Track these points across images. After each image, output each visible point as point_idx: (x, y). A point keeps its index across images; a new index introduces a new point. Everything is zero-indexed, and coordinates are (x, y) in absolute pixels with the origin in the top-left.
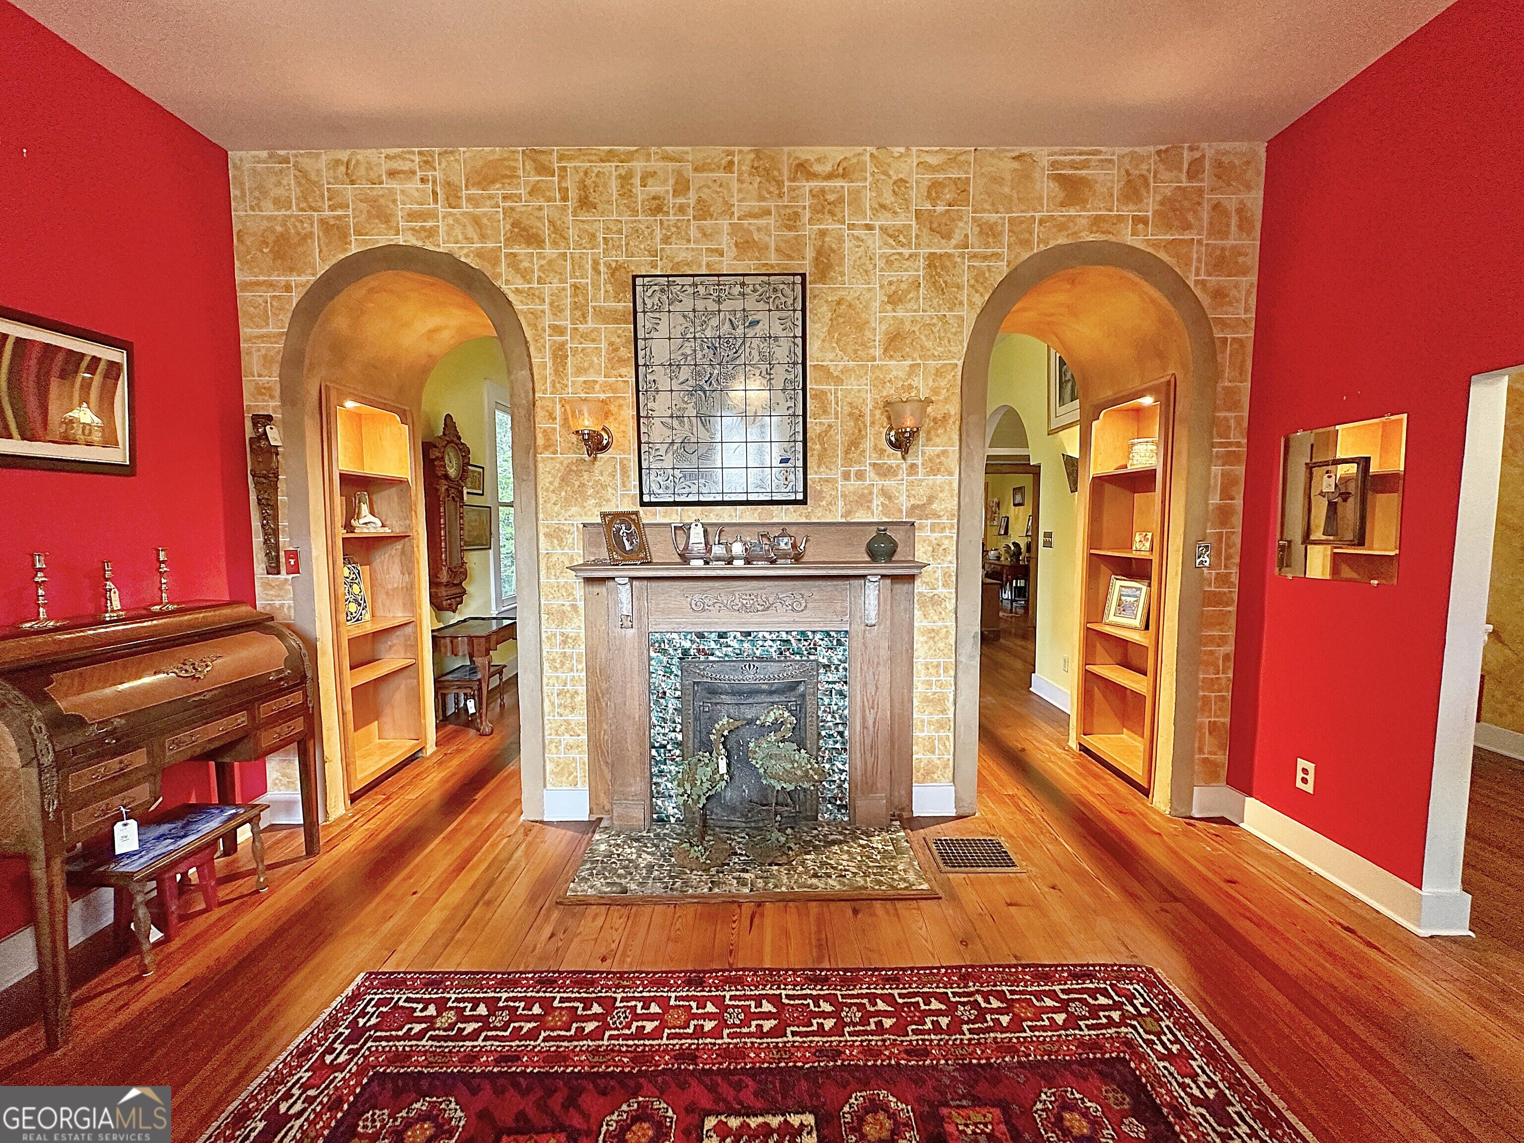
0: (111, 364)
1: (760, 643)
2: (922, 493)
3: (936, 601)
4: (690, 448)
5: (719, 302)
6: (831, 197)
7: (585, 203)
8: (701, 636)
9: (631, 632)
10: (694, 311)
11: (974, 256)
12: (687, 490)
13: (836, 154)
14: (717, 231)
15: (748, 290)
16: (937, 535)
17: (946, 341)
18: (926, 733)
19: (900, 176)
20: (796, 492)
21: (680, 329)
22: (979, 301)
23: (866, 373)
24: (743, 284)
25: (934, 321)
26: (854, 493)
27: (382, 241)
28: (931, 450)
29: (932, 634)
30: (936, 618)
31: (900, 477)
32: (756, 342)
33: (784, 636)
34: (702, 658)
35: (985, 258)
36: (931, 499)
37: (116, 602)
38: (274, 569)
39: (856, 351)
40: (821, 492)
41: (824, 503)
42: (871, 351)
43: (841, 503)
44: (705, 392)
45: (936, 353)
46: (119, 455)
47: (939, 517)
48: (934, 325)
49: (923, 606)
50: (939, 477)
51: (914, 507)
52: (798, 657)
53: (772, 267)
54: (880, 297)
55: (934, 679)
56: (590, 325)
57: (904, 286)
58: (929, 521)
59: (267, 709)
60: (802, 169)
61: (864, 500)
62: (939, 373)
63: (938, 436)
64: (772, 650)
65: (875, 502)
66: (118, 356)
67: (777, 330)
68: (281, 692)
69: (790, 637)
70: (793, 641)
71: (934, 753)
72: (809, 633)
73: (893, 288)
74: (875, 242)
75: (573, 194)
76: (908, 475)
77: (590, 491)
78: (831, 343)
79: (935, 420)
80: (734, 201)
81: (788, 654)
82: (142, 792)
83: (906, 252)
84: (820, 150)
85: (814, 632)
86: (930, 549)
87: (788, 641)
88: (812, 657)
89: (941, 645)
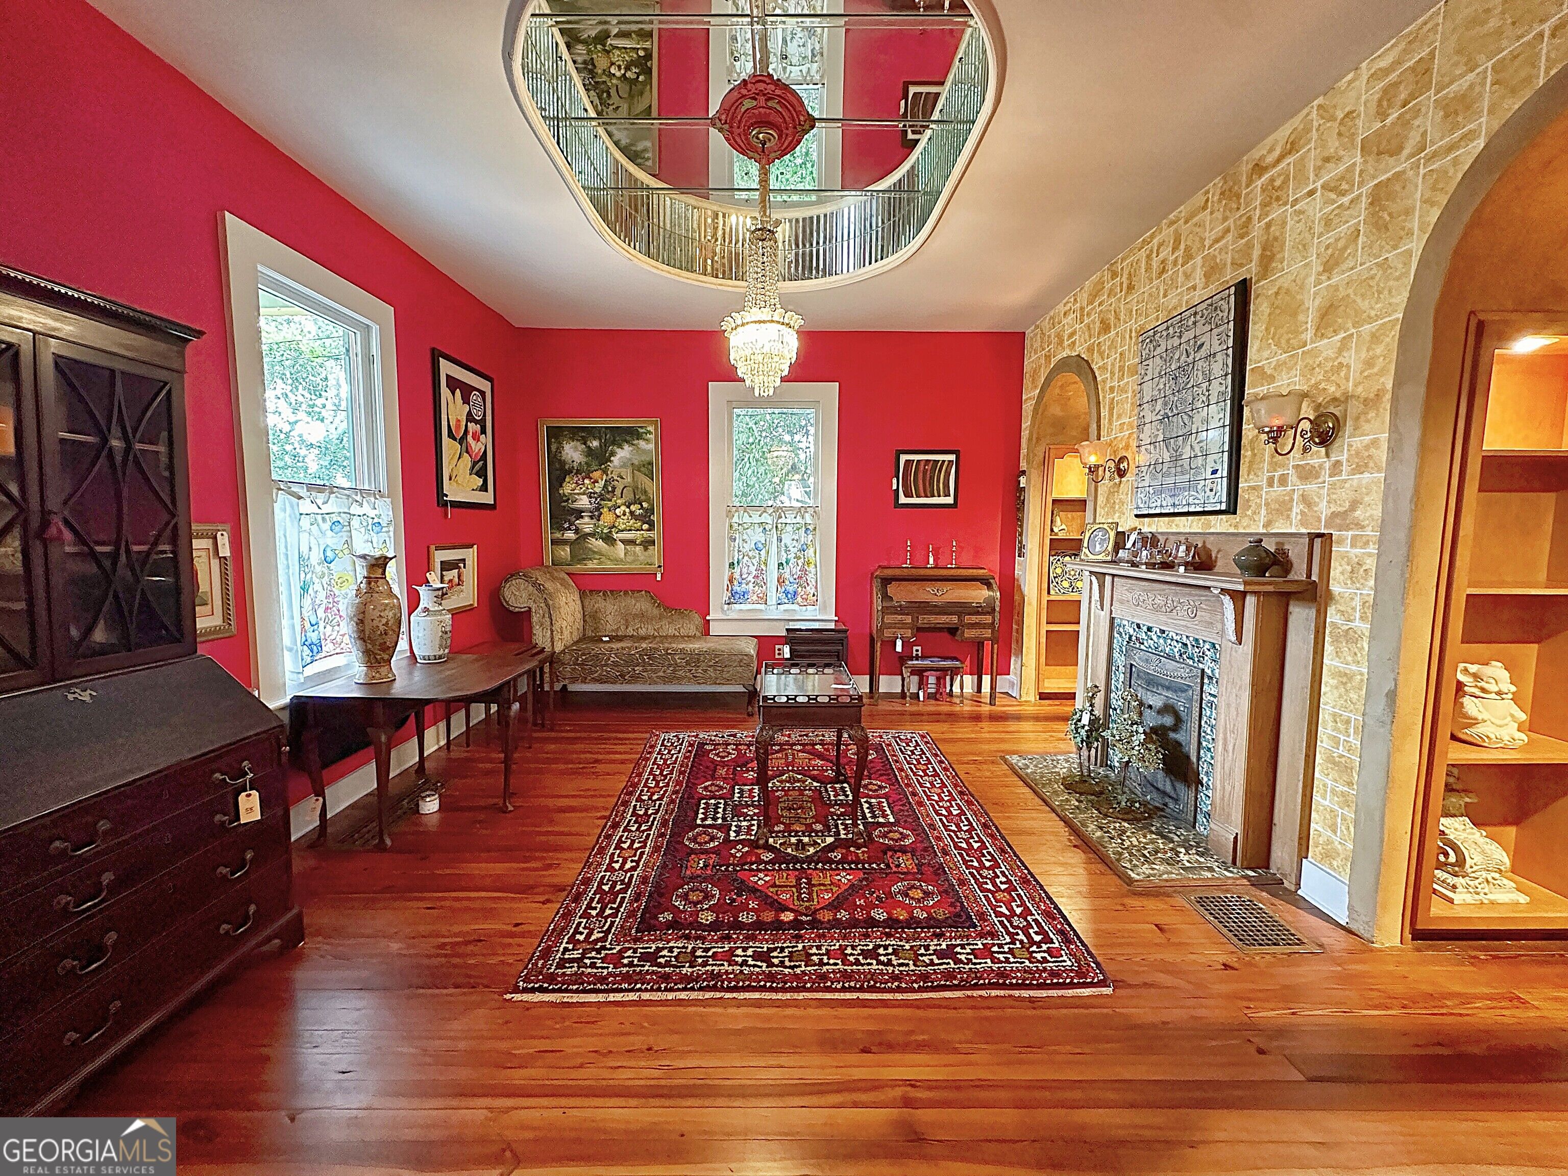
0: (949, 461)
1: (1169, 641)
2: (1344, 496)
3: (1350, 637)
4: (1159, 467)
5: (1180, 337)
6: (1278, 183)
7: (1131, 288)
8: (1138, 626)
9: (1103, 613)
10: (1167, 350)
11: (1435, 155)
12: (1154, 505)
13: (1284, 133)
14: (1194, 268)
15: (1198, 317)
16: (1358, 550)
17: (1386, 292)
18: (1327, 803)
19: (1347, 110)
20: (1221, 502)
21: (1158, 369)
22: (1434, 215)
23: (1296, 364)
24: (1196, 313)
25: (1372, 272)
26: (1276, 501)
27: (1059, 357)
28: (1359, 442)
29: (1345, 678)
30: (1350, 659)
31: (1320, 480)
32: (1200, 363)
33: (1185, 640)
34: (1138, 646)
35: (1451, 148)
36: (1354, 505)
37: (931, 561)
38: (1019, 556)
39: (1288, 341)
40: (1248, 501)
41: (1249, 513)
42: (1303, 336)
43: (1263, 512)
44: (1168, 418)
45: (1373, 313)
46: (950, 500)
47: (1363, 527)
48: (1372, 278)
49: (1336, 641)
50: (1366, 475)
51: (1334, 515)
52: (1191, 662)
53: (1228, 282)
54: (1317, 267)
55: (1342, 738)
56: (1126, 380)
57: (1340, 244)
58: (1350, 533)
59: (968, 619)
60: (1259, 169)
61: (1282, 508)
62: (1375, 338)
63: (1368, 421)
64: (1176, 650)
65: (1294, 510)
66: (952, 457)
67: (1216, 348)
68: (978, 613)
69: (1188, 642)
70: (1189, 646)
71: (1335, 832)
72: (1201, 642)
73: (1330, 251)
74: (1316, 208)
75: (1125, 286)
76: (1330, 476)
77: (1117, 507)
78: (1268, 339)
79: (1366, 402)
80: (1207, 234)
81: (1184, 656)
82: (909, 633)
83: (1346, 200)
84: (1269, 140)
85: (1204, 641)
86: (1349, 568)
87: (1186, 645)
88: (1201, 666)
89: (1353, 696)
